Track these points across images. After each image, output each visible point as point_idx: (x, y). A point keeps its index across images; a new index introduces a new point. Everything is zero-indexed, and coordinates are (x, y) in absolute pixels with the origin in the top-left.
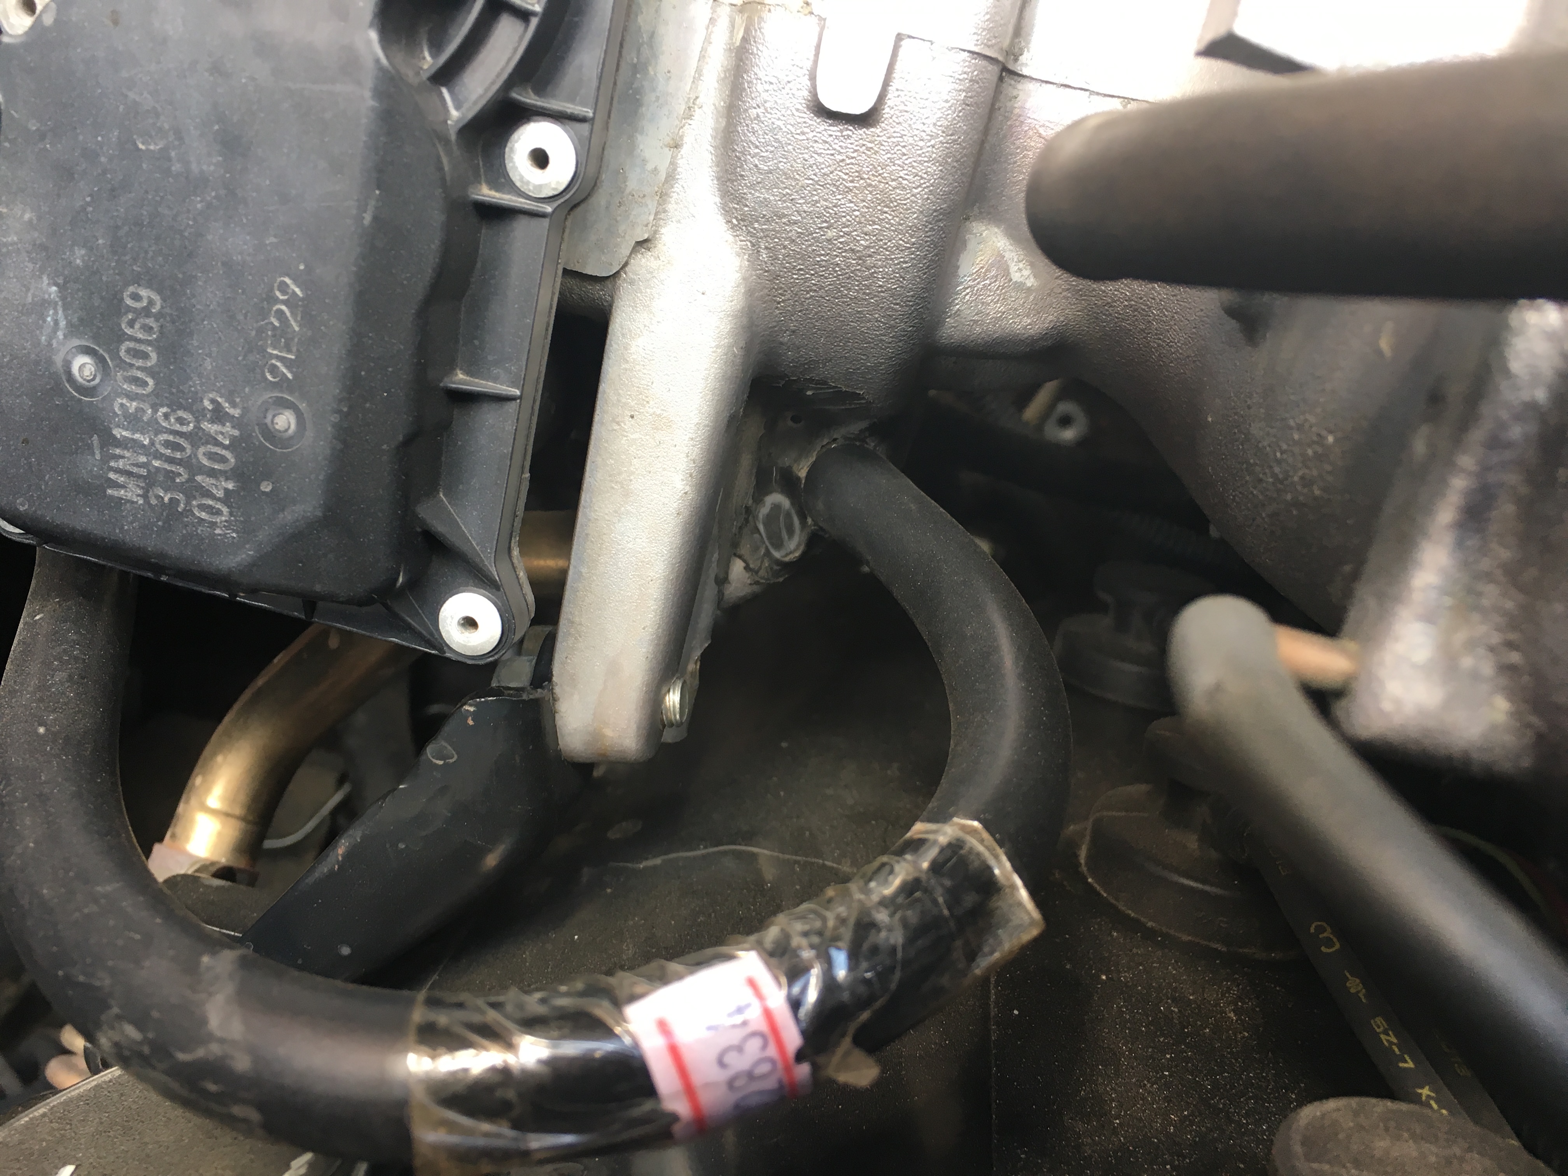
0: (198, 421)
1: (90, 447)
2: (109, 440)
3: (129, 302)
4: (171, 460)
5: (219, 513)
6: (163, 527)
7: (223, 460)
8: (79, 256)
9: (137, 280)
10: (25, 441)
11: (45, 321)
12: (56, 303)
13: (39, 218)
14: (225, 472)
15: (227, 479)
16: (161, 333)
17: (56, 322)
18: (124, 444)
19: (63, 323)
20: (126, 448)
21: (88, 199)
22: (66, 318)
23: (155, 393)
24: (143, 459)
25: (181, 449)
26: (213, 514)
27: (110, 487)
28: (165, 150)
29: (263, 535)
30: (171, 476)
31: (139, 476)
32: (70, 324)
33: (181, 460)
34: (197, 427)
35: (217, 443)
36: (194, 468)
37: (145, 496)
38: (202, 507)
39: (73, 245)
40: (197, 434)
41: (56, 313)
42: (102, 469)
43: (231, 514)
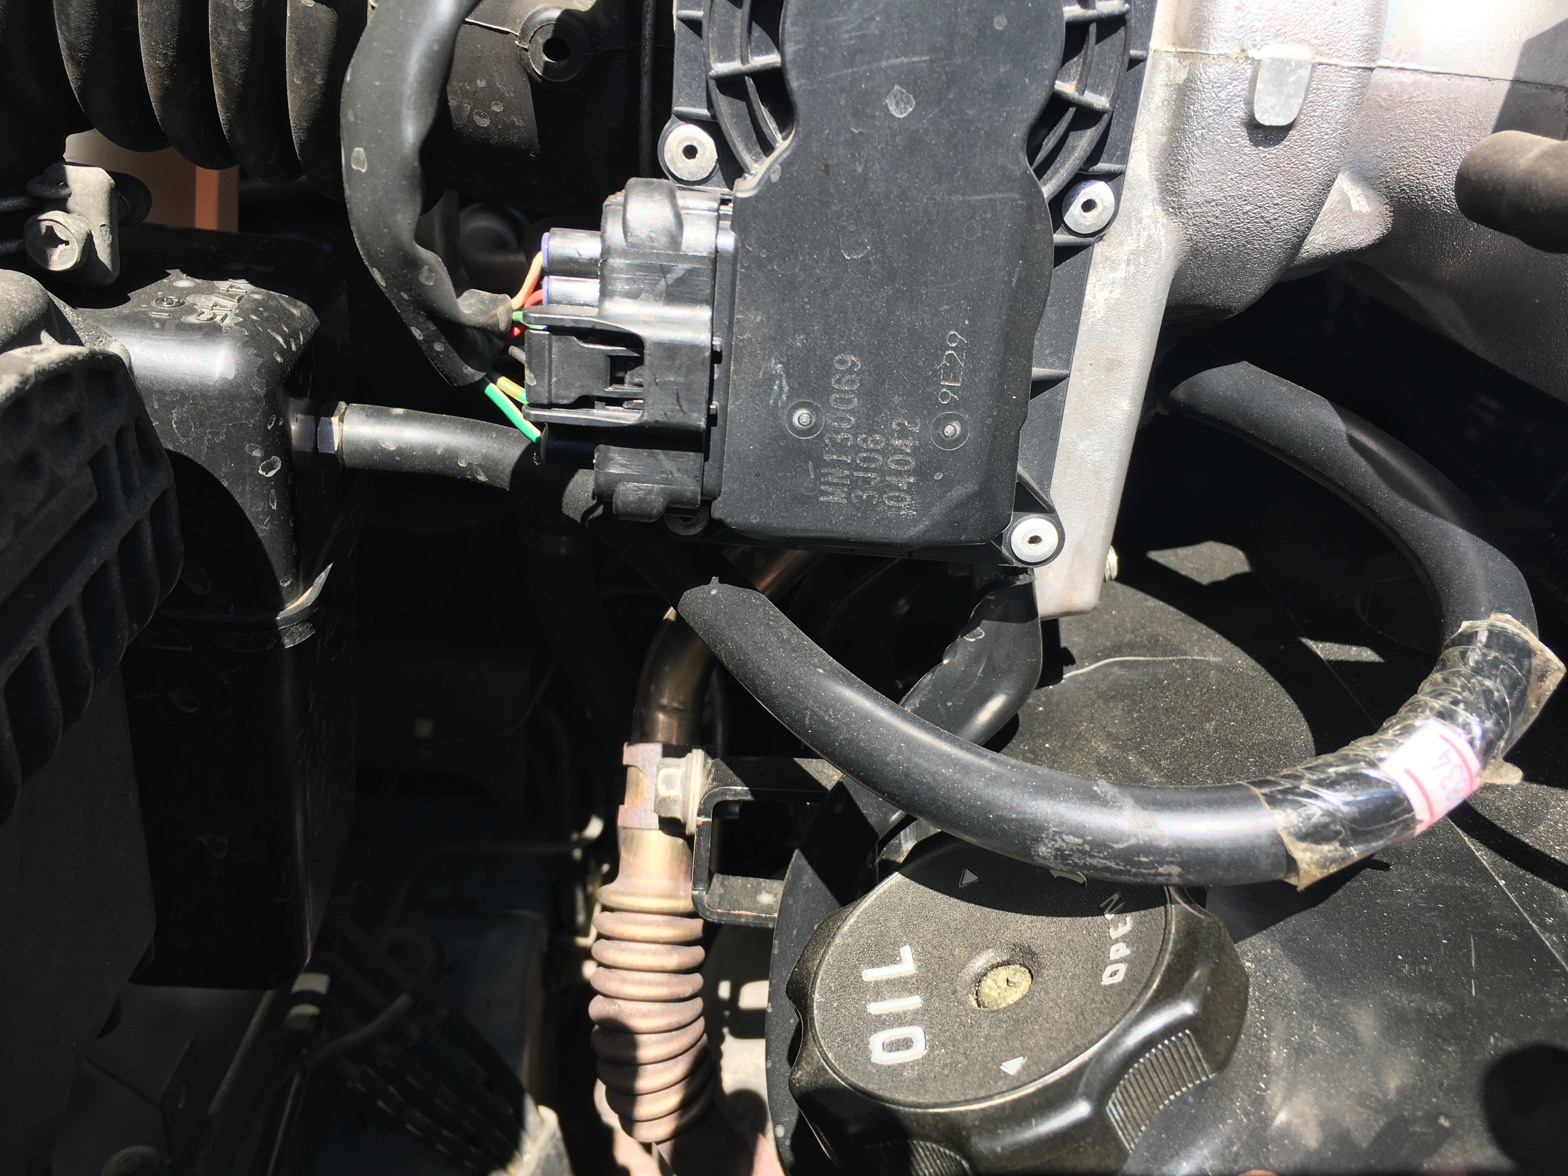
0: (888, 439)
1: (807, 471)
2: (820, 464)
3: (837, 366)
4: (866, 470)
5: (903, 500)
6: (862, 516)
7: (907, 463)
8: (800, 340)
9: (843, 350)
10: (757, 475)
11: (772, 389)
12: (781, 376)
13: (769, 318)
14: (909, 471)
15: (909, 475)
16: (862, 384)
17: (781, 388)
18: (834, 464)
19: (786, 389)
20: (834, 467)
21: (806, 300)
22: (789, 385)
23: (857, 426)
24: (847, 472)
25: (875, 460)
26: (898, 501)
27: (821, 496)
28: (866, 256)
29: (937, 510)
30: (866, 480)
31: (844, 485)
32: (791, 388)
33: (875, 468)
34: (888, 444)
35: (902, 452)
36: (883, 472)
37: (848, 498)
38: (890, 498)
39: (794, 334)
40: (887, 449)
41: (781, 382)
42: (816, 484)
43: (912, 499)
